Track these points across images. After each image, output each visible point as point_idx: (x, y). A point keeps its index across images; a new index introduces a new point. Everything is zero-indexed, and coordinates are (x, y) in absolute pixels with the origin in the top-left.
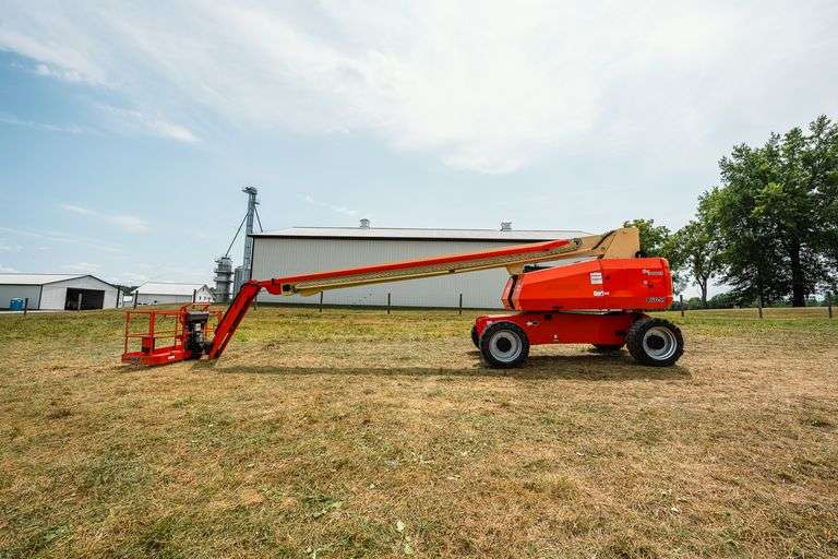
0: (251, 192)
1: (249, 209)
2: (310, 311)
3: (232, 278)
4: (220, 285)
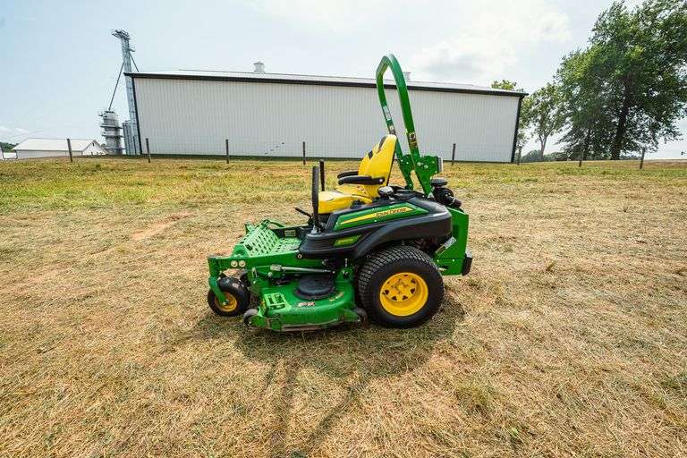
3: (121, 132)
4: (109, 140)
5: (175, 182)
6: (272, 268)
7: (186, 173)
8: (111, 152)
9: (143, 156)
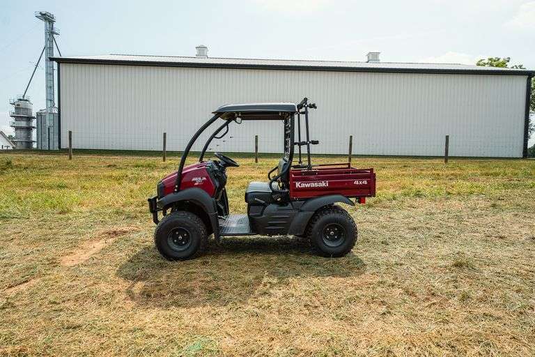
0: (47, 18)
1: (47, 40)
2: (150, 160)
3: (34, 123)
4: (18, 132)
5: (104, 184)
7: (116, 173)
8: (19, 146)
9: (61, 151)
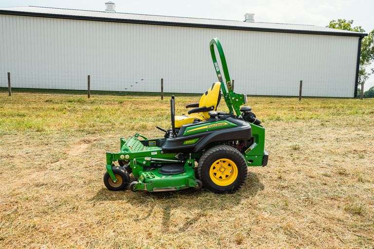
6: (146, 158)
